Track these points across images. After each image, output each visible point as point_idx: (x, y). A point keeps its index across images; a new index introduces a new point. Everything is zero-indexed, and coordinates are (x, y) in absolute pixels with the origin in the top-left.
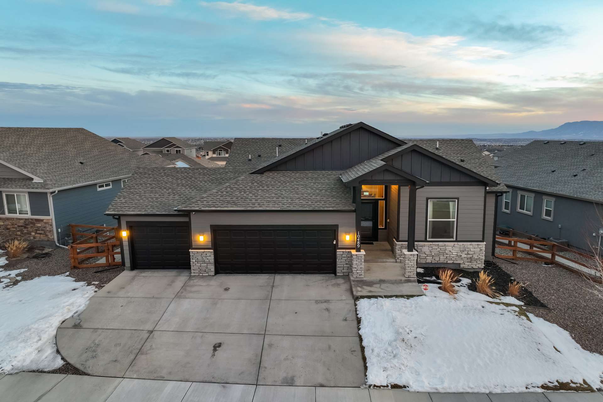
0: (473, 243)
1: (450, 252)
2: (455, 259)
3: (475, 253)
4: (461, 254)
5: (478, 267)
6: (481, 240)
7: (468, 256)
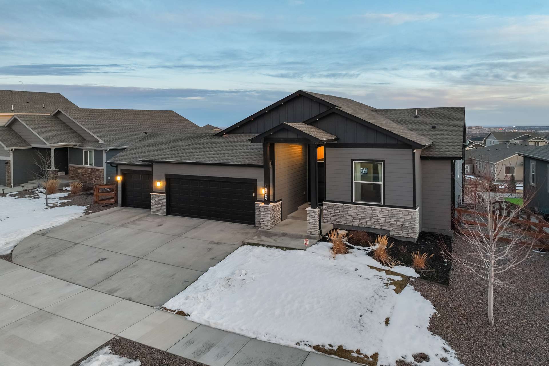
0: (402, 209)
1: (378, 216)
2: (383, 225)
3: (405, 220)
4: (390, 220)
5: (410, 236)
6: (412, 206)
7: (397, 223)
